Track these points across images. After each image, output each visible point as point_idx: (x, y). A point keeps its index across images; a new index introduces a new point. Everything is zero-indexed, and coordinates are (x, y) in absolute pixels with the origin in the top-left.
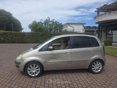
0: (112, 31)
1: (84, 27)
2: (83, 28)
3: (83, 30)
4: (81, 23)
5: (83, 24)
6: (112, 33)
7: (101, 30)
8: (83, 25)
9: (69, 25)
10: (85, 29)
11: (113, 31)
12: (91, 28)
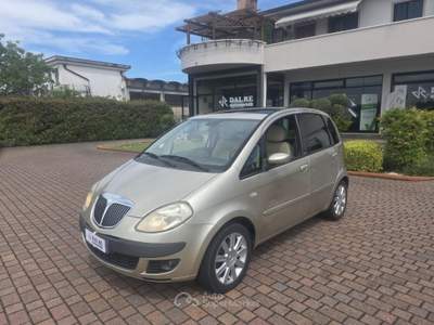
0: (228, 99)
1: (126, 80)
2: (124, 85)
3: (123, 90)
4: (115, 66)
5: (120, 69)
6: (229, 103)
7: (195, 94)
8: (121, 72)
9: (65, 66)
10: (128, 87)
11: (232, 100)
12: (148, 85)
